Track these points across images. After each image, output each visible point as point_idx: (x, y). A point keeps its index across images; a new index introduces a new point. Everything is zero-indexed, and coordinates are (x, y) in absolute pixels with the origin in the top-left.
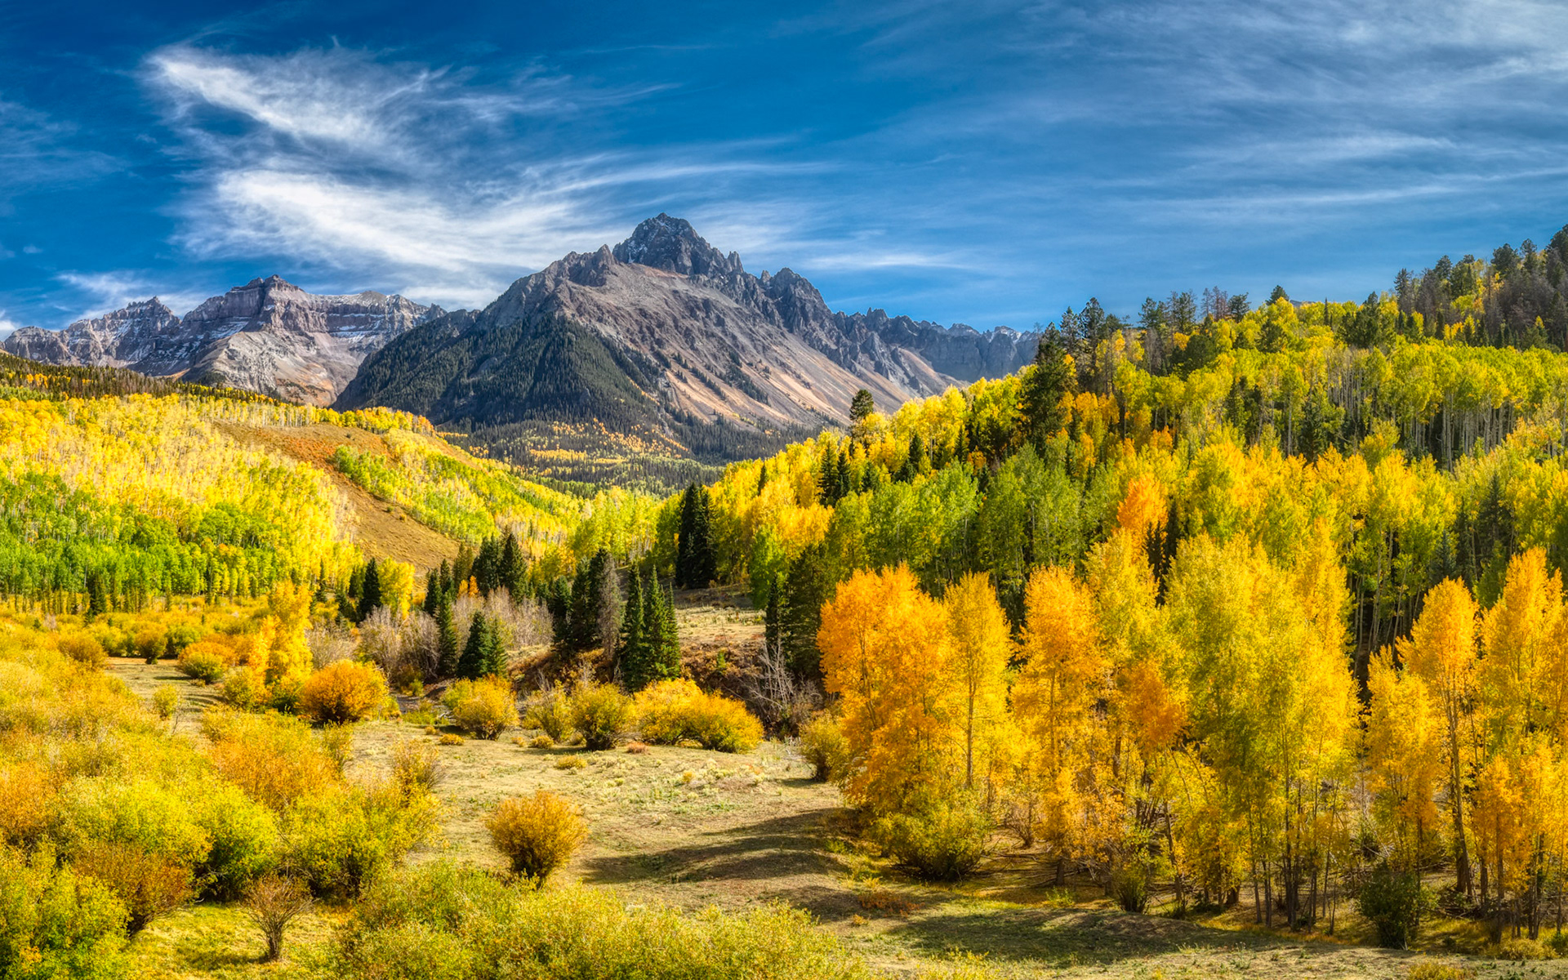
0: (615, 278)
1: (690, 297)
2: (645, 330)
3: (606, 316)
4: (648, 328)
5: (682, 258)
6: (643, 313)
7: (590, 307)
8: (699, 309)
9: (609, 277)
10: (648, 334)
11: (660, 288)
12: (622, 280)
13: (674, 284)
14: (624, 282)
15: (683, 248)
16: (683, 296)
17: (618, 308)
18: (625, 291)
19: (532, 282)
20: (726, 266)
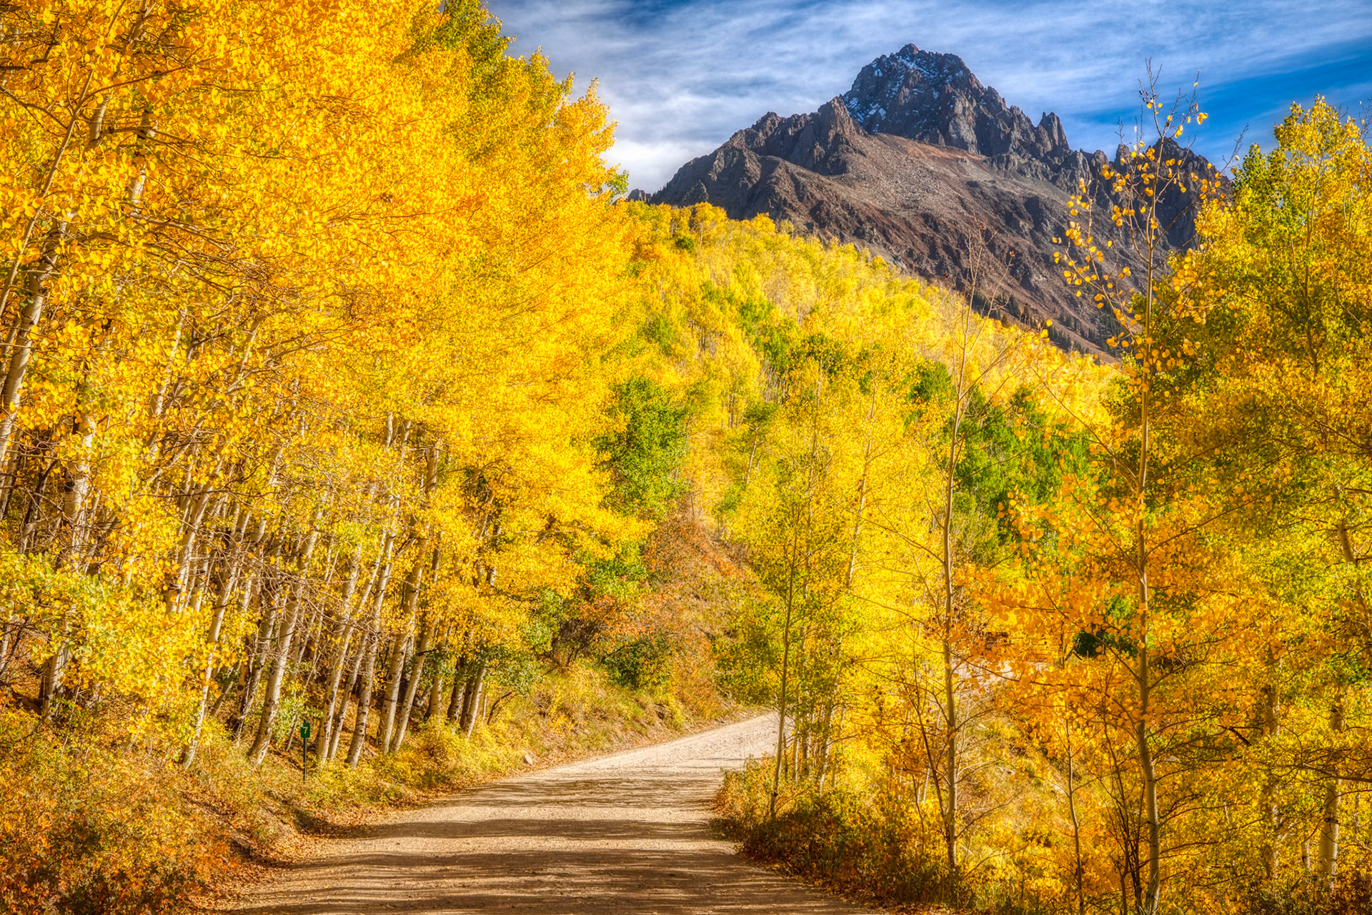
0: (862, 159)
1: (1000, 194)
2: (942, 253)
3: (867, 227)
4: (947, 249)
5: (957, 127)
6: (928, 218)
7: (837, 211)
8: (1022, 217)
9: (854, 156)
10: (948, 262)
11: (944, 177)
12: (874, 162)
13: (963, 170)
14: (879, 167)
15: (959, 109)
16: (986, 190)
17: (884, 213)
18: (885, 183)
19: (719, 164)
20: (1039, 139)
